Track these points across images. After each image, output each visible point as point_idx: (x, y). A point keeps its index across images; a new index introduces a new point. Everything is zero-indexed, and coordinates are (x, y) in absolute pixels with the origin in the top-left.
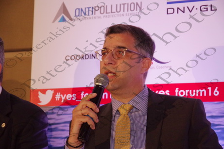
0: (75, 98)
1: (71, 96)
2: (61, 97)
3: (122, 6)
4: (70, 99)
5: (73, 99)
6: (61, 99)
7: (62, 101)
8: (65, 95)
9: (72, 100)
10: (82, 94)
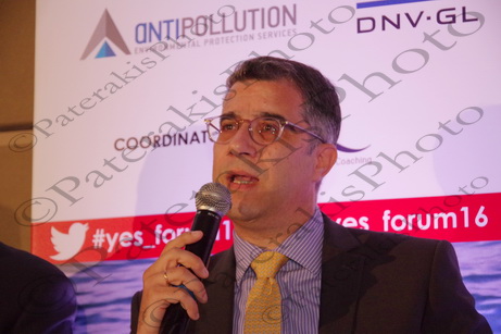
0: (141, 241)
1: (131, 238)
2: (106, 239)
3: (249, 15)
4: (129, 244)
5: (136, 244)
6: (106, 244)
7: (110, 250)
8: (116, 235)
9: (133, 246)
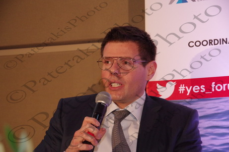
0: (204, 89)
1: (199, 88)
2: (185, 89)
4: (198, 91)
5: (202, 91)
6: (186, 91)
7: (188, 94)
8: (191, 87)
9: (200, 92)
10: (213, 85)
